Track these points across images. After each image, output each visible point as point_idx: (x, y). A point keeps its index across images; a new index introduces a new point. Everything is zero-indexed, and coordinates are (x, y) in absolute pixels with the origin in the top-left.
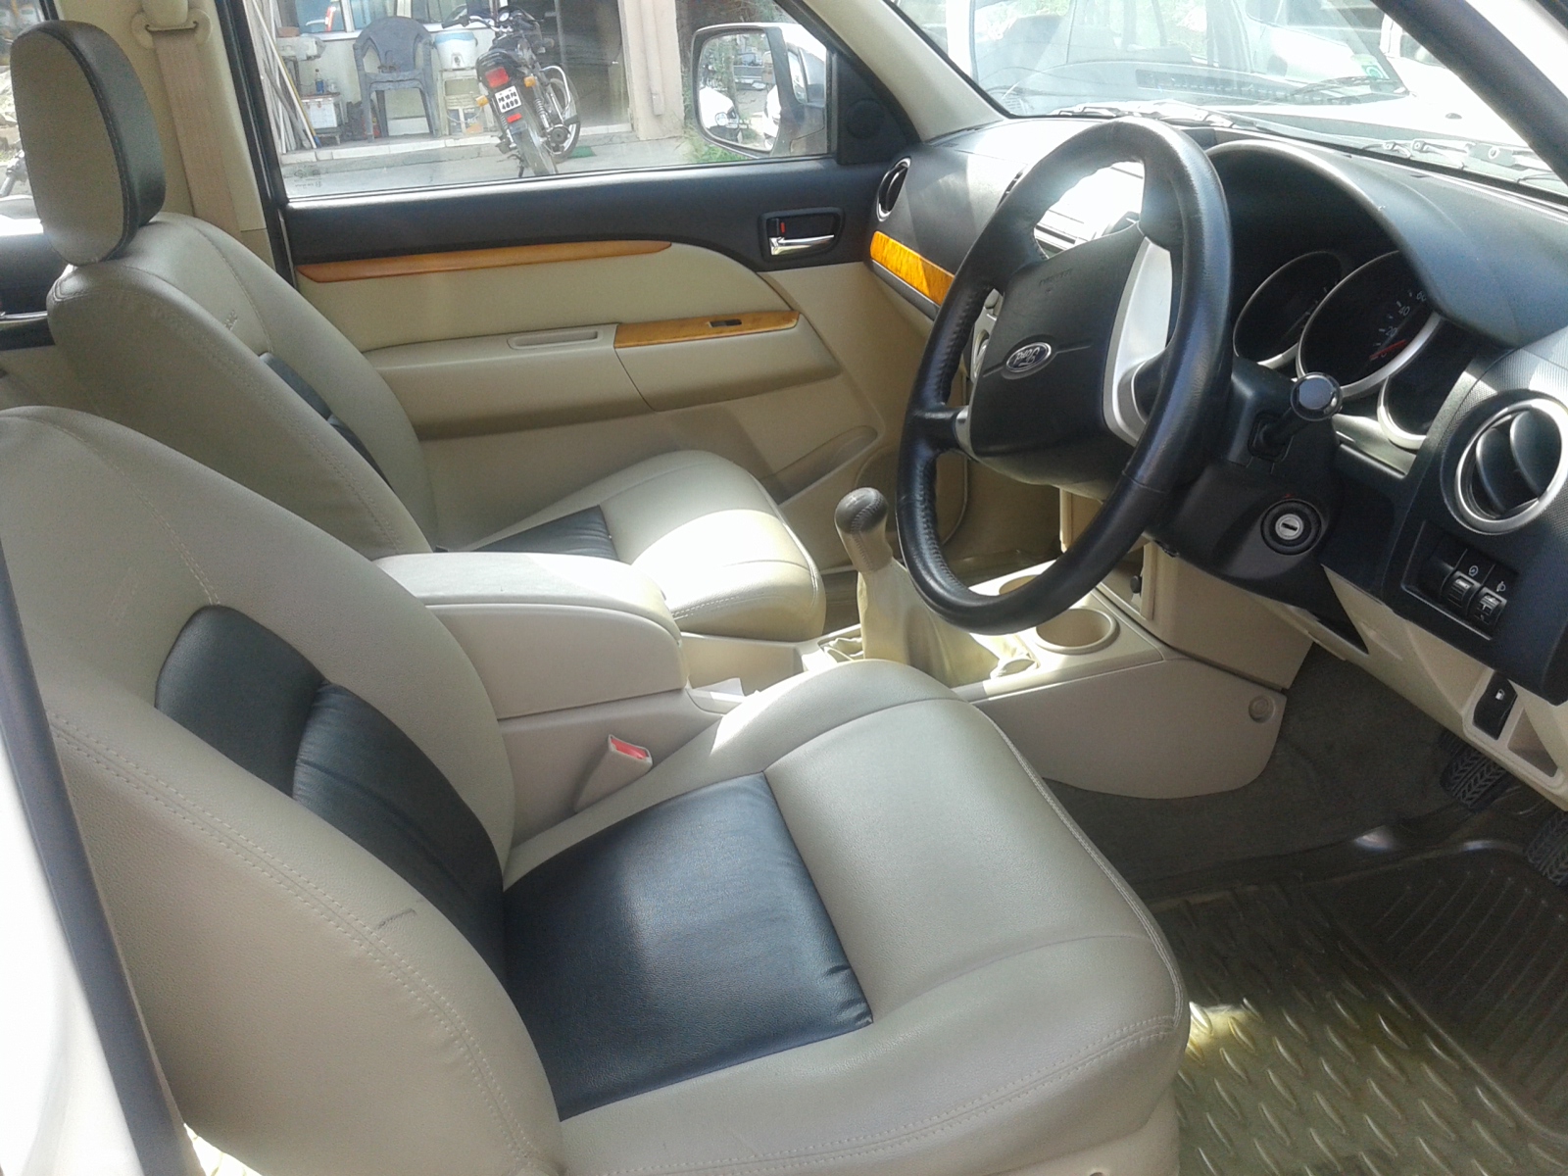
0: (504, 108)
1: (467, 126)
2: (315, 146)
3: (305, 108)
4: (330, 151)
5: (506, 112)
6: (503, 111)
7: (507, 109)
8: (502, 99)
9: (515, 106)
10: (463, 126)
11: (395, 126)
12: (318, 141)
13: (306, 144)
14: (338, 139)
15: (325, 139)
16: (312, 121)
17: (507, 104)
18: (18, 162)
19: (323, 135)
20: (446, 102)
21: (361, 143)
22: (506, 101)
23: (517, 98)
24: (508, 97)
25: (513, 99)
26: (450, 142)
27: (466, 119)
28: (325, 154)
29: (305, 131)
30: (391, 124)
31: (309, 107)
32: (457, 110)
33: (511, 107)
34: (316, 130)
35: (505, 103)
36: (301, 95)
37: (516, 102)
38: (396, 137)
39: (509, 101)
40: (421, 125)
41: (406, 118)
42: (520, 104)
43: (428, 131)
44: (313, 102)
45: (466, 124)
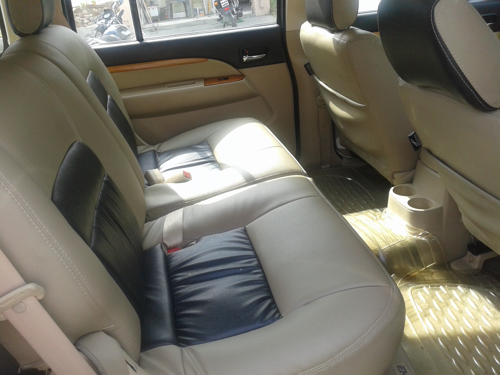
0: (223, 6)
1: (200, 14)
2: (152, 22)
3: (148, 10)
4: (157, 24)
5: (224, 7)
6: (223, 7)
7: (224, 6)
8: (223, 3)
9: (227, 5)
10: (198, 14)
11: (175, 15)
12: (153, 20)
13: (149, 22)
14: (159, 19)
15: (155, 20)
16: (151, 14)
17: (224, 4)
18: (98, 26)
19: (154, 19)
20: (192, 6)
21: (166, 21)
22: (224, 3)
23: (228, 2)
24: (224, 2)
25: (226, 3)
26: (195, 19)
27: (199, 11)
28: (156, 24)
29: (149, 17)
30: (174, 14)
31: (150, 9)
32: (196, 9)
33: (226, 6)
34: (152, 17)
35: (223, 4)
36: (148, 6)
37: (227, 4)
38: (176, 19)
39: (225, 3)
40: (183, 14)
41: (178, 12)
42: (228, 4)
43: (186, 16)
44: (151, 8)
45: (199, 13)
